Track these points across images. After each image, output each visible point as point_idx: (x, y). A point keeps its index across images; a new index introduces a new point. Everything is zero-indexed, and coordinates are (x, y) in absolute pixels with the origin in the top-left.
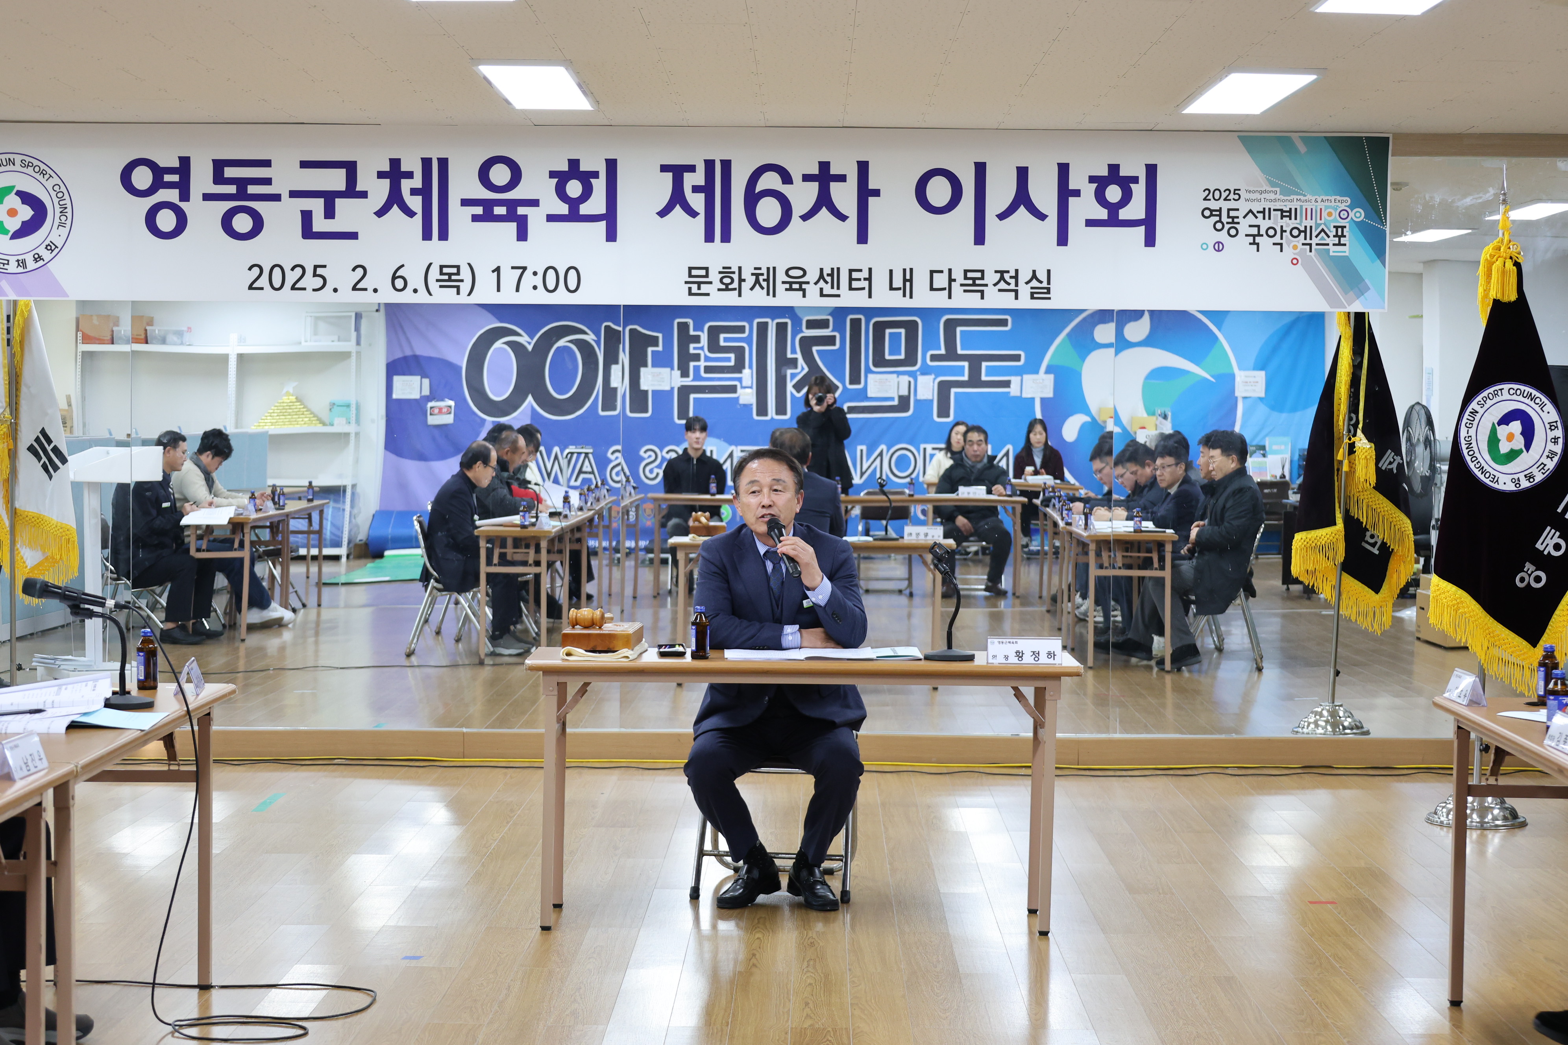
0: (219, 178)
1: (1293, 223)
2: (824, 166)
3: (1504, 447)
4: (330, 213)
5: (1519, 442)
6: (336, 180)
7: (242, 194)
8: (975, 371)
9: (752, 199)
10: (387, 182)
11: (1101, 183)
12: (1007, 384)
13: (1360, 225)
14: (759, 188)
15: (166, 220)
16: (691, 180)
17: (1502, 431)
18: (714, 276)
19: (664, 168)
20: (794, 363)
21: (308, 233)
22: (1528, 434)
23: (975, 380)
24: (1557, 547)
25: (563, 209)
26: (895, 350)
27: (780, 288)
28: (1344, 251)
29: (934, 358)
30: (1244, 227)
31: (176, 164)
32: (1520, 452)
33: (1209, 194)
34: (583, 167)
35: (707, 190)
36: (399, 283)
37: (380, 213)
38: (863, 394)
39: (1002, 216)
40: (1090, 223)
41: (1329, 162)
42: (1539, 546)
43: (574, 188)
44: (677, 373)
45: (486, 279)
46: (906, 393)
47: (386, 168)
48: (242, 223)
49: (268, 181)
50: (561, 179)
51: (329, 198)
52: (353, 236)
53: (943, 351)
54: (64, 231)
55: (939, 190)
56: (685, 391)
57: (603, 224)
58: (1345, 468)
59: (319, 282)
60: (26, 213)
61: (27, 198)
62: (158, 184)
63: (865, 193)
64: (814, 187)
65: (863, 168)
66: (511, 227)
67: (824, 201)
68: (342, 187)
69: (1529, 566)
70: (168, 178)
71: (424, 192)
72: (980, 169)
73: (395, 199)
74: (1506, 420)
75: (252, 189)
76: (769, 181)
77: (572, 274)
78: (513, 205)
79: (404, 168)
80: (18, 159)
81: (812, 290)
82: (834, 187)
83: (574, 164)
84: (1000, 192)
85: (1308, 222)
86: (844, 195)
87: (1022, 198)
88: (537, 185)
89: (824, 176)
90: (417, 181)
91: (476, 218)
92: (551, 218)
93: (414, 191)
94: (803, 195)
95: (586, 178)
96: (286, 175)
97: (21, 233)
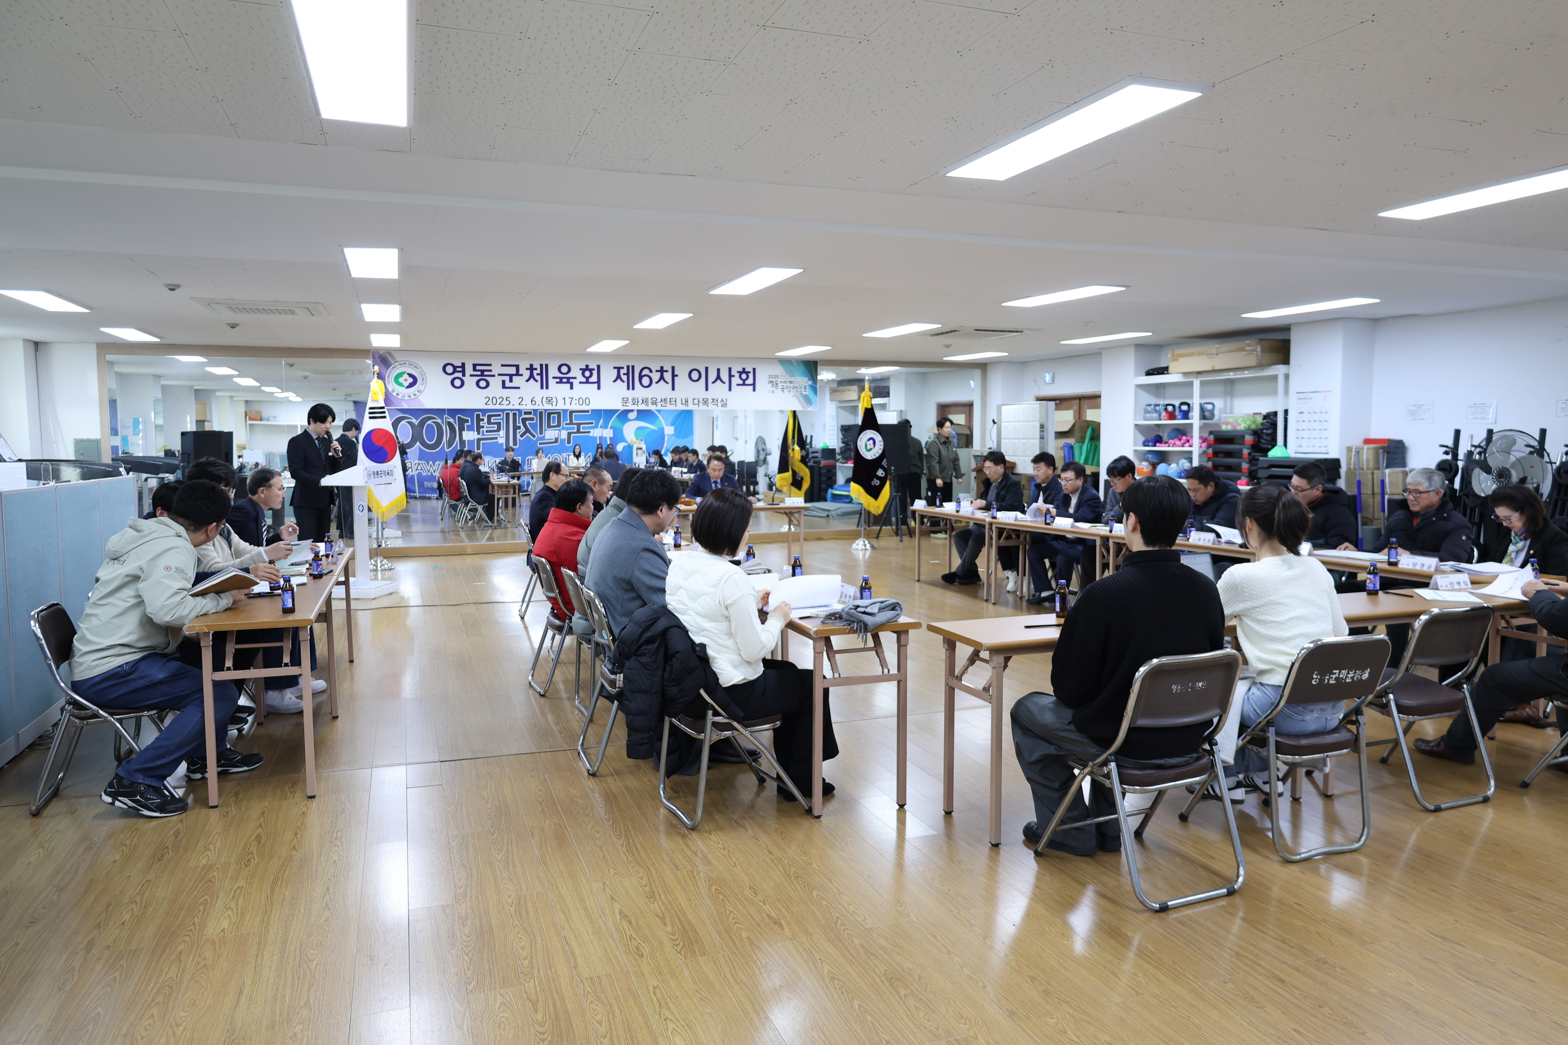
0: (475, 370)
1: (793, 385)
2: (662, 368)
3: (869, 448)
4: (511, 381)
5: (872, 446)
6: (513, 370)
7: (482, 375)
8: (578, 429)
9: (641, 377)
10: (529, 371)
11: (740, 373)
12: (589, 432)
14: (643, 374)
15: (458, 383)
16: (622, 371)
17: (868, 443)
18: (630, 400)
19: (615, 368)
21: (504, 387)
22: (875, 444)
23: (578, 431)
24: (882, 474)
25: (584, 380)
27: (650, 404)
28: (806, 393)
29: (566, 424)
30: (780, 386)
31: (461, 365)
32: (872, 449)
33: (770, 376)
34: (590, 367)
35: (627, 374)
36: (534, 403)
37: (527, 381)
38: (543, 438)
39: (713, 383)
40: (738, 385)
41: (802, 368)
42: (877, 474)
43: (587, 374)
45: (561, 402)
46: (557, 437)
47: (529, 367)
48: (482, 384)
49: (491, 371)
50: (583, 371)
51: (511, 376)
52: (519, 388)
53: (568, 422)
54: (423, 386)
55: (695, 375)
57: (596, 385)
58: (791, 455)
59: (508, 402)
60: (411, 380)
61: (410, 375)
62: (455, 371)
63: (674, 376)
64: (659, 373)
65: (673, 368)
66: (568, 386)
67: (662, 378)
68: (515, 373)
69: (875, 479)
70: (458, 369)
71: (541, 374)
72: (707, 369)
73: (532, 376)
74: (869, 440)
75: (486, 373)
76: (646, 372)
77: (587, 400)
78: (568, 379)
79: (534, 367)
80: (408, 363)
81: (659, 404)
82: (665, 374)
83: (587, 366)
84: (712, 376)
85: (797, 385)
86: (668, 376)
87: (718, 377)
88: (576, 372)
89: (662, 371)
90: (538, 371)
91: (557, 383)
92: (580, 383)
93: (538, 374)
94: (656, 376)
95: (591, 370)
96: (496, 369)
97: (407, 387)
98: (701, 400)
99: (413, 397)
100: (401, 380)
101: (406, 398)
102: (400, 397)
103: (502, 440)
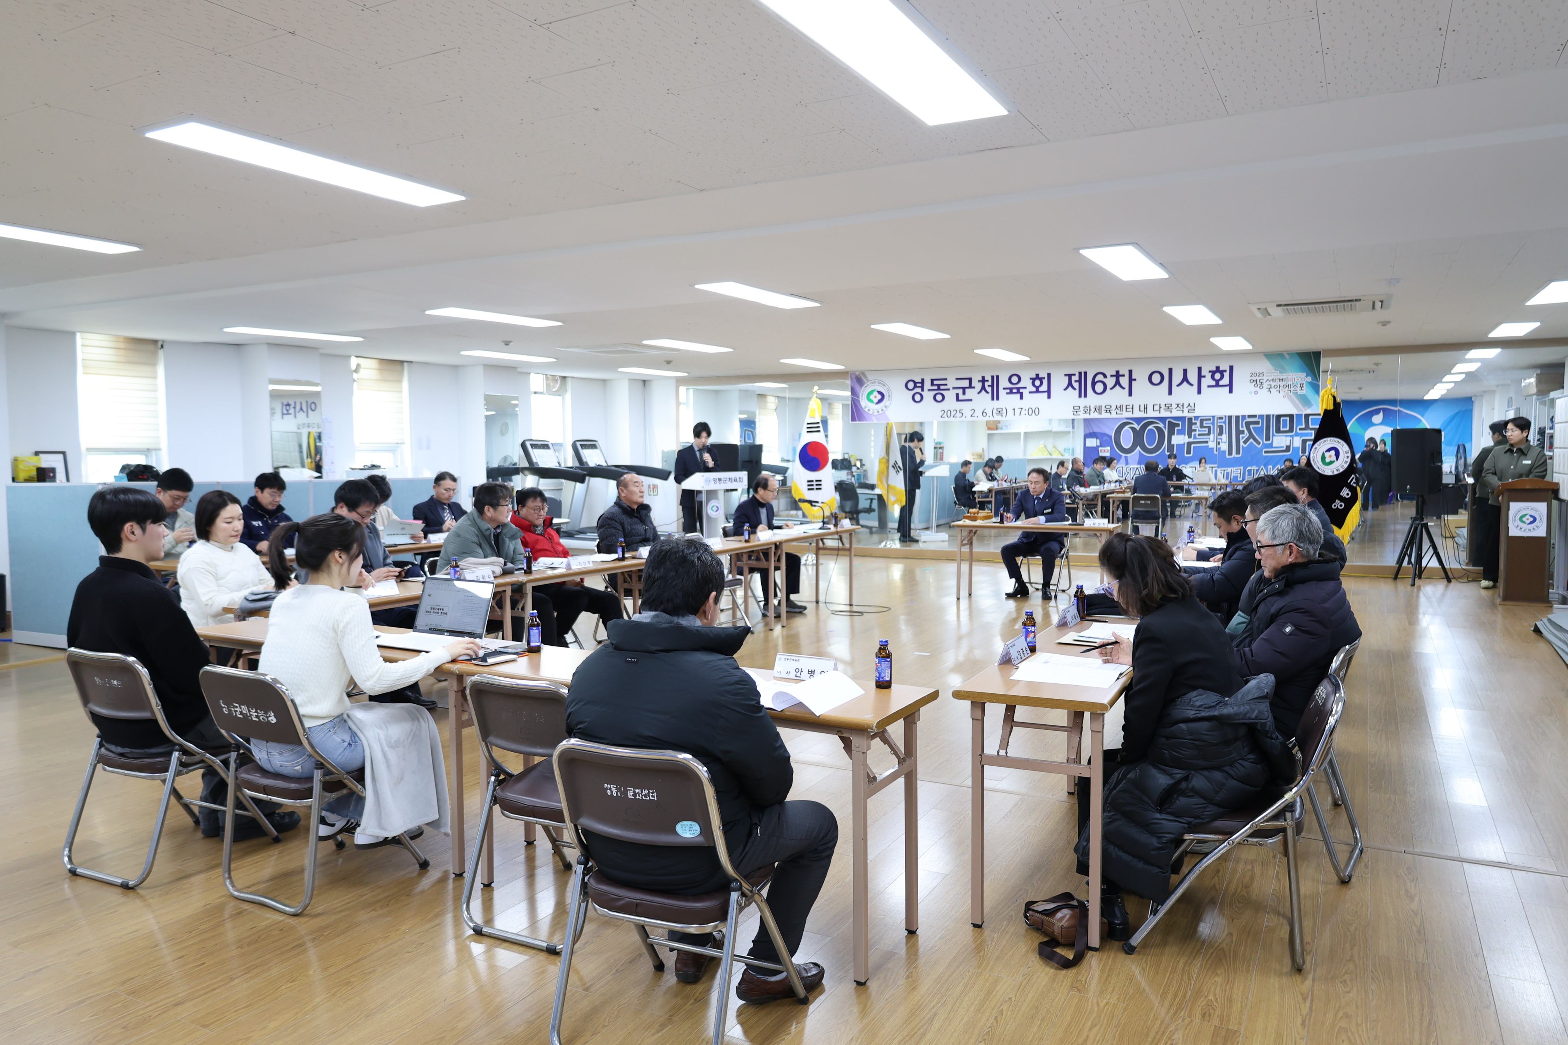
0: (932, 384)
1: (1284, 383)
2: (1118, 372)
3: (1328, 460)
4: (964, 393)
5: (1334, 458)
6: (966, 383)
7: (939, 389)
9: (1094, 384)
10: (981, 384)
11: (1213, 373)
13: (1310, 383)
14: (1096, 380)
15: (918, 398)
16: (1074, 378)
17: (1327, 454)
18: (1082, 409)
19: (1066, 375)
20: (1243, 432)
21: (958, 400)
22: (1337, 455)
24: (1348, 494)
25: (1034, 389)
26: (1285, 426)
27: (1103, 412)
28: (1304, 392)
30: (1265, 385)
31: (920, 381)
32: (1334, 462)
33: (1252, 375)
34: (1040, 376)
35: (1079, 381)
36: (984, 414)
37: (979, 393)
39: (1178, 385)
40: (1209, 386)
41: (1298, 361)
42: (1341, 494)
43: (1037, 383)
44: (1186, 437)
45: (1010, 412)
47: (981, 379)
48: (939, 398)
49: (946, 385)
50: (1033, 380)
51: (964, 389)
52: (971, 400)
54: (889, 402)
55: (1156, 378)
56: (1189, 444)
57: (1046, 393)
59: (961, 415)
60: (879, 397)
61: (880, 393)
62: (915, 387)
63: (1131, 380)
64: (1114, 379)
65: (1130, 372)
66: (1018, 396)
67: (1118, 383)
68: (968, 386)
69: (1337, 501)
70: (918, 385)
71: (992, 386)
72: (1170, 370)
73: (983, 388)
74: (1329, 450)
75: (942, 387)
76: (1099, 378)
77: (1037, 410)
78: (1018, 389)
79: (986, 379)
80: (878, 381)
81: (1113, 412)
83: (1037, 375)
84: (1177, 377)
85: (1290, 383)
86: (1124, 381)
87: (1185, 379)
88: (1026, 382)
89: (1118, 375)
90: (990, 383)
91: (1007, 393)
92: (1030, 392)
93: (989, 386)
94: (1110, 382)
95: (1041, 380)
96: (951, 383)
97: (878, 403)
98: (1163, 406)
99: (881, 412)
100: (872, 397)
101: (876, 413)
102: (870, 412)
103: (1224, 447)
